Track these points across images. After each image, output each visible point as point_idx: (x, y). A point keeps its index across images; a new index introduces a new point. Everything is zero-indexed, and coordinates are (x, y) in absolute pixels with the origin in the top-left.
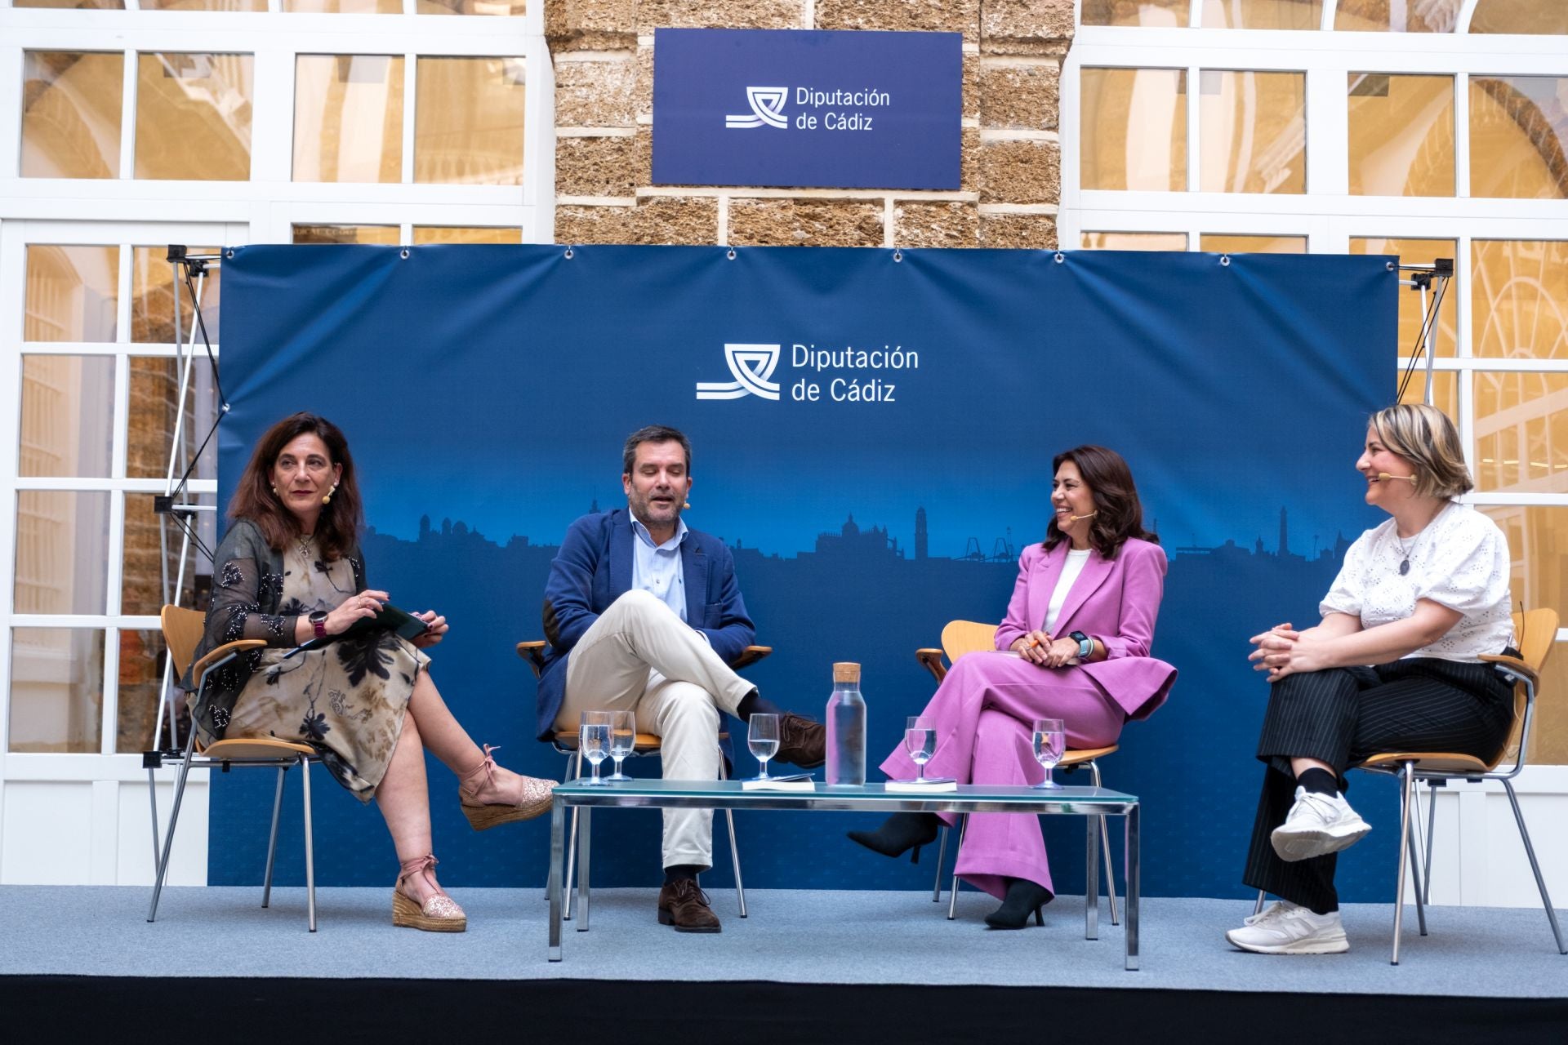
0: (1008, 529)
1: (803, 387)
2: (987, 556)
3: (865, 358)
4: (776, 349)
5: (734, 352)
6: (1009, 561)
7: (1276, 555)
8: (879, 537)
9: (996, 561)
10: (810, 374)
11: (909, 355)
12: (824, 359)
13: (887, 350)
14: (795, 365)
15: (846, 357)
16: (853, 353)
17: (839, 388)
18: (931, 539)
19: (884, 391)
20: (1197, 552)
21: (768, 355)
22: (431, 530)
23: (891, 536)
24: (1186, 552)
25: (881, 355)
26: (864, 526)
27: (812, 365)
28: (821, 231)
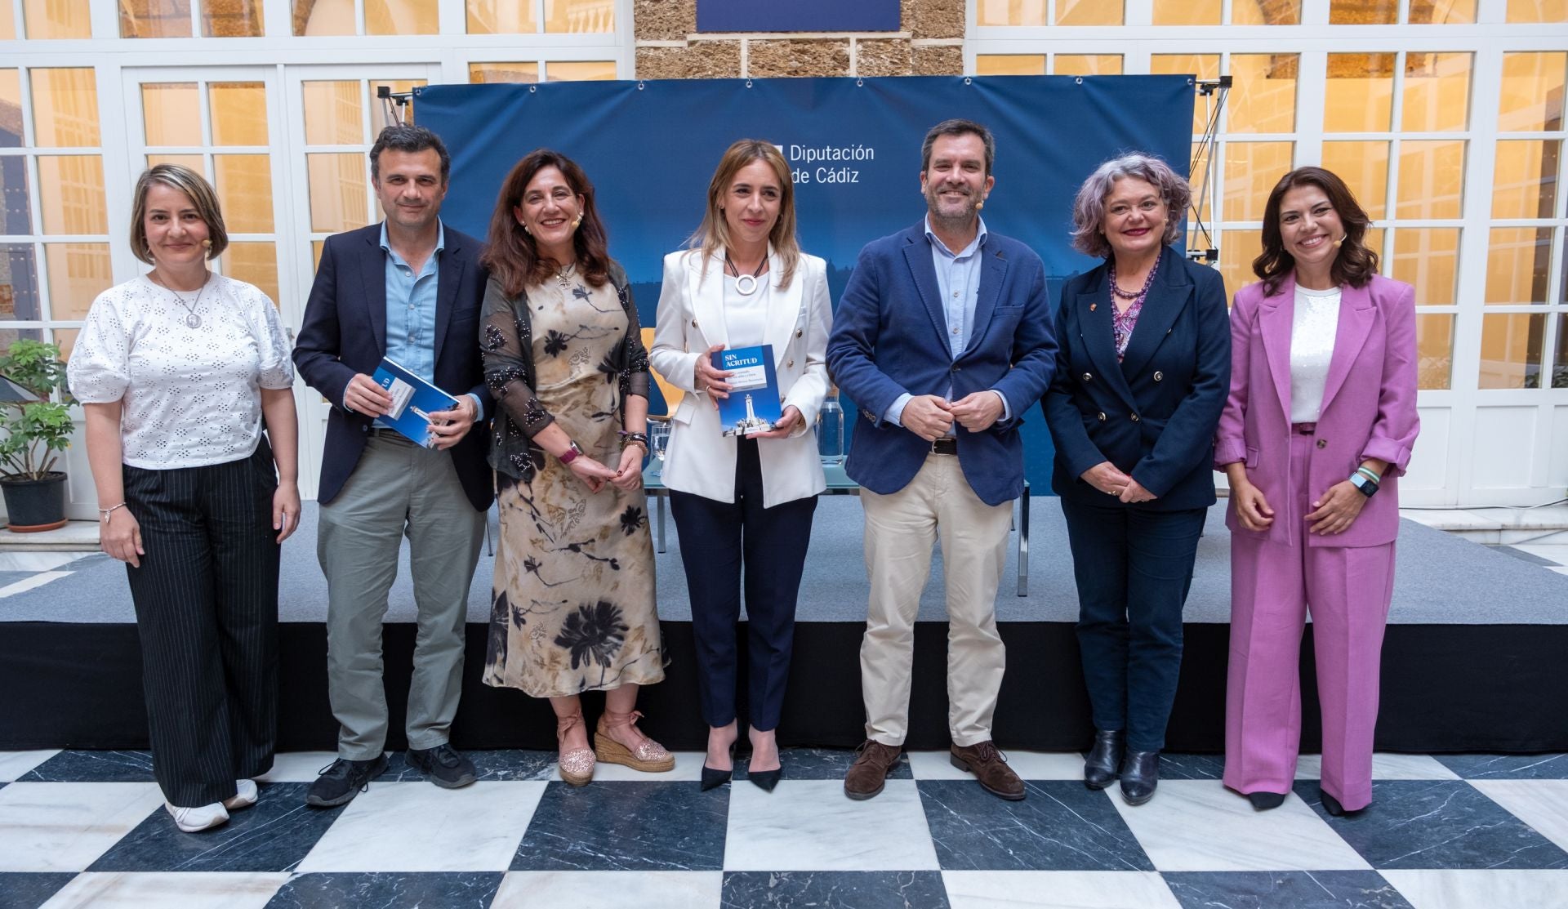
3: (839, 153)
4: (781, 148)
10: (802, 165)
11: (867, 150)
12: (811, 156)
13: (853, 148)
15: (826, 153)
16: (831, 150)
17: (822, 175)
19: (852, 176)
25: (849, 151)
26: (840, 266)
27: (804, 159)
28: (808, 61)
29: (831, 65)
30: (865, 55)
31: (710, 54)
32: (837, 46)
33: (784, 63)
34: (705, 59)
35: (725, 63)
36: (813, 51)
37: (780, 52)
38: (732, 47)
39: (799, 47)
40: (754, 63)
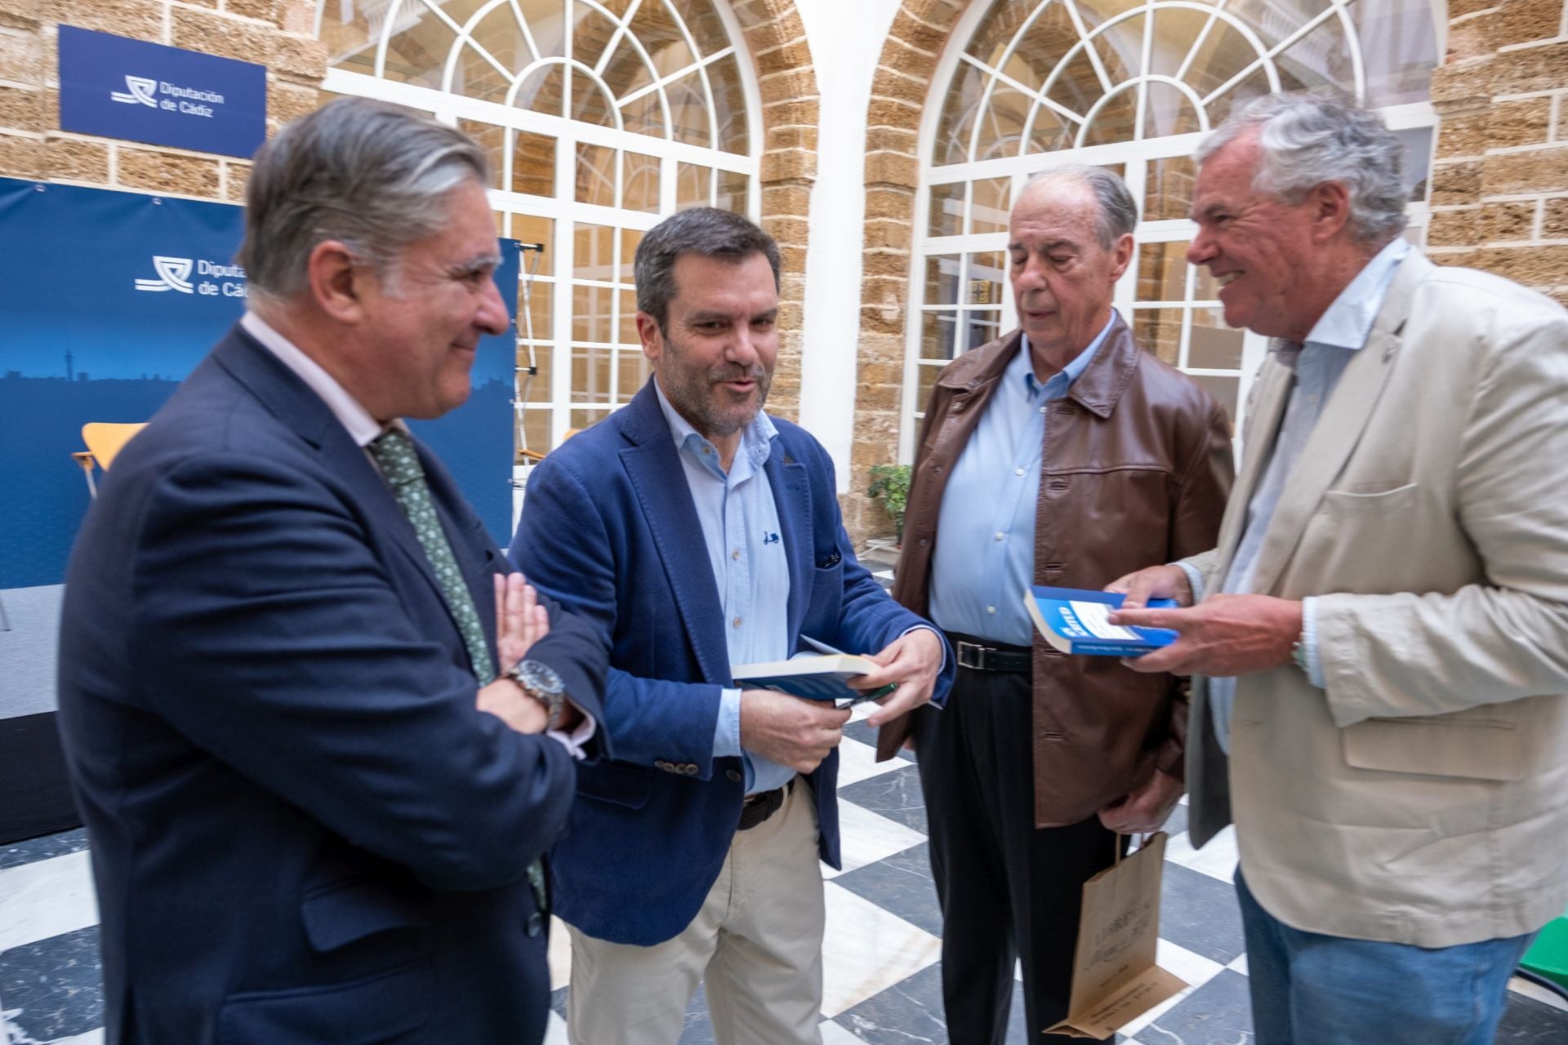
1: (206, 286)
4: (189, 262)
5: (160, 262)
10: (211, 279)
12: (219, 271)
14: (201, 273)
15: (231, 270)
17: (229, 288)
21: (184, 266)
27: (212, 274)
28: (179, 175)
29: (203, 184)
30: (234, 177)
31: (75, 154)
32: (207, 166)
33: (155, 173)
34: (70, 157)
35: (92, 164)
36: (184, 167)
37: (150, 163)
38: (99, 150)
39: (170, 160)
40: (124, 169)
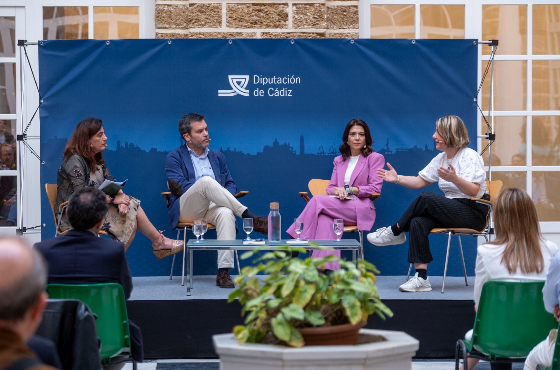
0: (334, 143)
1: (258, 91)
2: (326, 153)
3: (281, 80)
4: (247, 77)
5: (232, 79)
6: (334, 154)
7: (433, 151)
8: (286, 147)
9: (330, 154)
10: (260, 86)
11: (297, 78)
12: (265, 81)
13: (289, 77)
14: (255, 83)
15: (273, 79)
16: (276, 78)
17: (271, 92)
18: (306, 147)
19: (288, 92)
20: (404, 150)
21: (245, 79)
22: (121, 146)
23: (291, 146)
24: (399, 150)
25: (286, 79)
26: (281, 142)
27: (261, 83)
28: (263, 16)
29: (277, 19)
30: (297, 13)
31: (203, 12)
32: (280, 8)
33: (249, 17)
34: (200, 15)
35: (213, 17)
36: (266, 10)
37: (246, 11)
38: (217, 8)
39: (258, 8)
40: (229, 17)
